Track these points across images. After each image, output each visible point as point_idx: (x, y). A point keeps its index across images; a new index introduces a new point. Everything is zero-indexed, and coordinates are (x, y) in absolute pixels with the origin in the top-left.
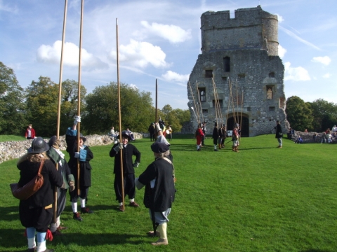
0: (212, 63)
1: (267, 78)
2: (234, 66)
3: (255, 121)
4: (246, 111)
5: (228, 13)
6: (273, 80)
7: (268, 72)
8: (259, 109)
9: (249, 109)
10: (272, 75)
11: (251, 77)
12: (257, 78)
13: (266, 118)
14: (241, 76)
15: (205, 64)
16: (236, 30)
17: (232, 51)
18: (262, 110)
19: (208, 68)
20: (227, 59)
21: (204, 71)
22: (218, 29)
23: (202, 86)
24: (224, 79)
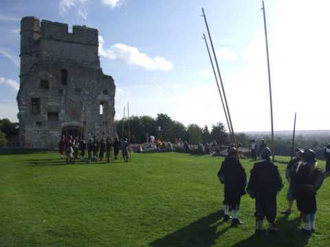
0: (48, 74)
1: (102, 95)
2: (71, 80)
3: (90, 134)
4: (81, 125)
5: (66, 26)
6: (107, 97)
7: (103, 90)
8: (94, 123)
9: (84, 123)
10: (105, 92)
11: (87, 93)
12: (92, 94)
13: (100, 131)
14: (78, 91)
15: (41, 73)
16: (74, 45)
17: (69, 65)
18: (96, 124)
19: (44, 78)
20: (64, 72)
21: (39, 81)
22: (56, 40)
23: (37, 97)
24: (61, 91)
